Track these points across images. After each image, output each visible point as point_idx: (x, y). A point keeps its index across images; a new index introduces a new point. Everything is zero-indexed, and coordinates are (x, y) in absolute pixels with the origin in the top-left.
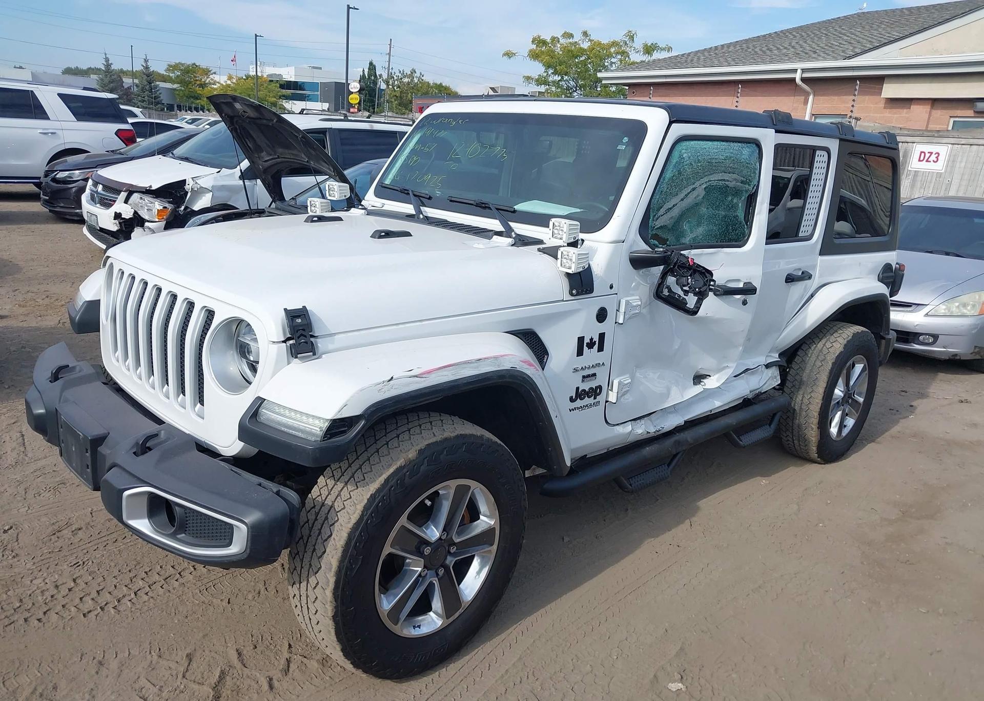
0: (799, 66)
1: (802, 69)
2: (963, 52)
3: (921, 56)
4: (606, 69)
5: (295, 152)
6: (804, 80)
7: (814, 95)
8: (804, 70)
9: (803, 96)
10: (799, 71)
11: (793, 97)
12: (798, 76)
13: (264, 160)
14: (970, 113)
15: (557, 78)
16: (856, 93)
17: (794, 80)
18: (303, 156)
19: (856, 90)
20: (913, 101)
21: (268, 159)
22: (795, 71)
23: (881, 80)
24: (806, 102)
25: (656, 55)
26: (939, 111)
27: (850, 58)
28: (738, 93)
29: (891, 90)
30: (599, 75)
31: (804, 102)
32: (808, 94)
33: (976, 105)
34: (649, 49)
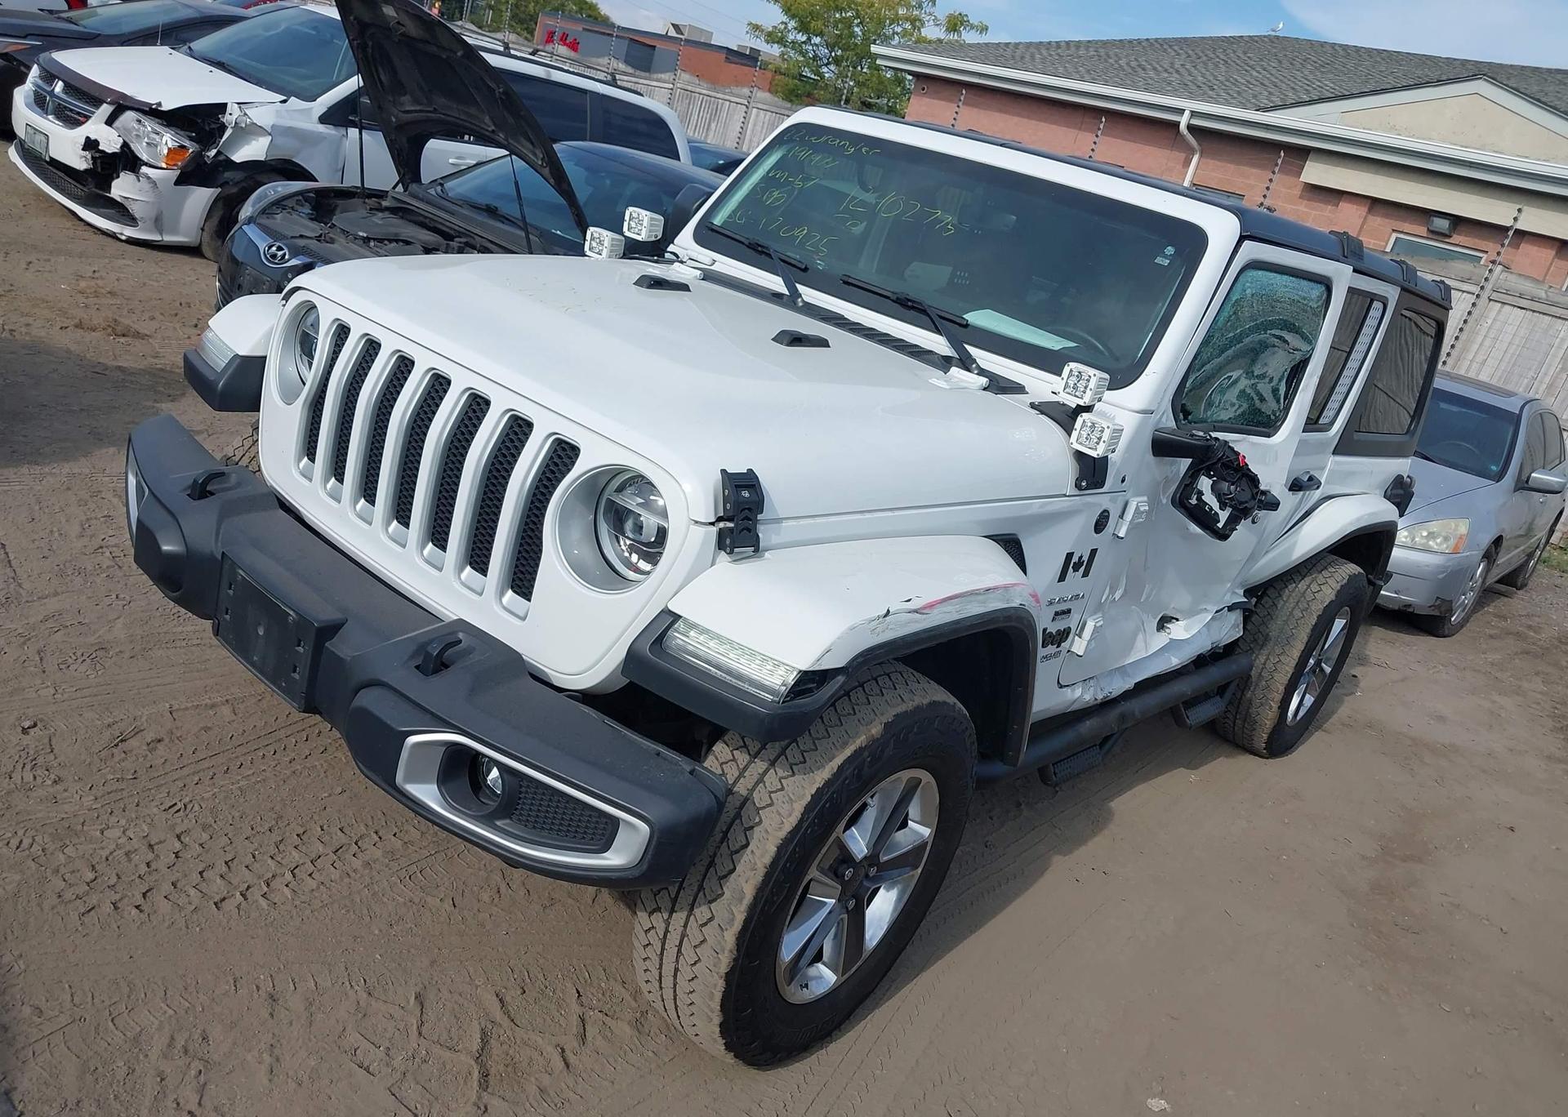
0: (1189, 105)
1: (1192, 112)
2: (1430, 139)
3: (1371, 130)
4: (886, 40)
5: (473, 111)
6: (1190, 128)
7: (1201, 156)
8: (1194, 114)
9: (1184, 152)
10: (1187, 113)
11: (1169, 152)
12: (1184, 121)
13: (403, 110)
14: (1423, 231)
15: (802, 38)
16: (1277, 169)
17: (1177, 125)
18: (487, 119)
19: (1277, 165)
20: (1345, 196)
21: (413, 108)
22: (1181, 111)
23: (1303, 153)
24: (1187, 163)
25: (970, 37)
26: (1379, 219)
27: (1266, 110)
28: (1099, 129)
29: (1315, 173)
30: (874, 49)
31: (1184, 162)
32: (1192, 151)
33: (1433, 221)
34: (955, 23)
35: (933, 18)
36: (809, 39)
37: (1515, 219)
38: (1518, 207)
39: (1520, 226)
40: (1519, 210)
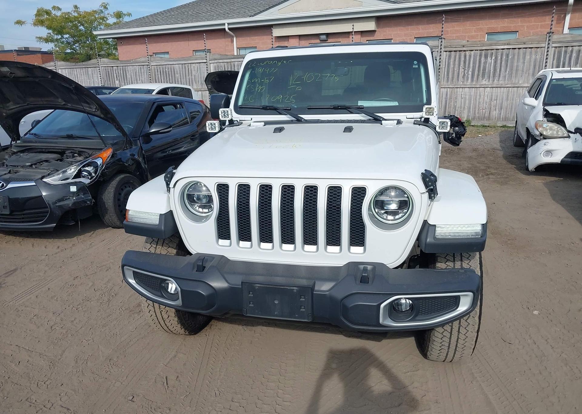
0: (226, 21)
1: (228, 23)
2: (310, 11)
3: (290, 13)
4: (96, 29)
5: (51, 99)
6: (229, 29)
7: (236, 38)
8: (229, 24)
9: (230, 38)
10: (226, 24)
11: (224, 39)
12: (226, 27)
13: (9, 109)
14: (318, 41)
15: (60, 37)
17: (225, 29)
20: (290, 37)
21: (15, 107)
22: (224, 24)
23: (271, 26)
24: (232, 41)
25: (126, 19)
26: (303, 41)
27: (253, 16)
28: (204, 38)
29: (277, 32)
30: (95, 33)
31: (231, 41)
32: (233, 37)
33: (320, 37)
34: (119, 15)
35: (110, 15)
36: (62, 37)
37: (353, 28)
38: (353, 24)
39: (355, 30)
40: (353, 25)
